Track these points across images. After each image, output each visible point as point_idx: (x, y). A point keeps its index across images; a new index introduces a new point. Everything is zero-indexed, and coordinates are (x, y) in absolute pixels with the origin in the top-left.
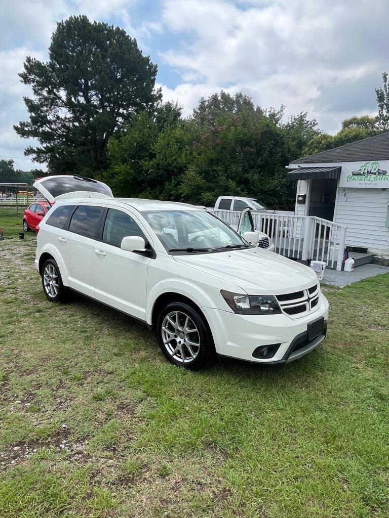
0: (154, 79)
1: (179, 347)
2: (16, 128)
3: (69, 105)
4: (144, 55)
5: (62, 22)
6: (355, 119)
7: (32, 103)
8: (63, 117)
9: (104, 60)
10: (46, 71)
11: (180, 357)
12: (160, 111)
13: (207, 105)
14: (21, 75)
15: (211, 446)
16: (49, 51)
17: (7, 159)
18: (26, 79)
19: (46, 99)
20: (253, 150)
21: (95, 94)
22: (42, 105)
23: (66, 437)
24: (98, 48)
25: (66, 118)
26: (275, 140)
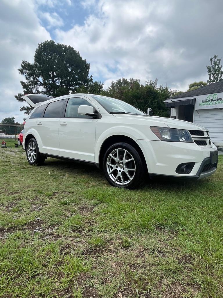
0: (89, 71)
1: (120, 174)
2: (16, 97)
3: (45, 85)
4: (83, 59)
5: (41, 43)
6: (195, 83)
7: (25, 84)
8: (41, 91)
9: (62, 62)
10: (33, 67)
11: (120, 182)
12: (92, 86)
13: (116, 85)
14: (19, 70)
15: (160, 228)
16: (34, 58)
17: (11, 117)
18: (22, 72)
19: (32, 82)
20: (143, 101)
21: (58, 79)
22: (30, 85)
23: (39, 226)
24: (59, 56)
25: (42, 91)
26: (153, 96)
